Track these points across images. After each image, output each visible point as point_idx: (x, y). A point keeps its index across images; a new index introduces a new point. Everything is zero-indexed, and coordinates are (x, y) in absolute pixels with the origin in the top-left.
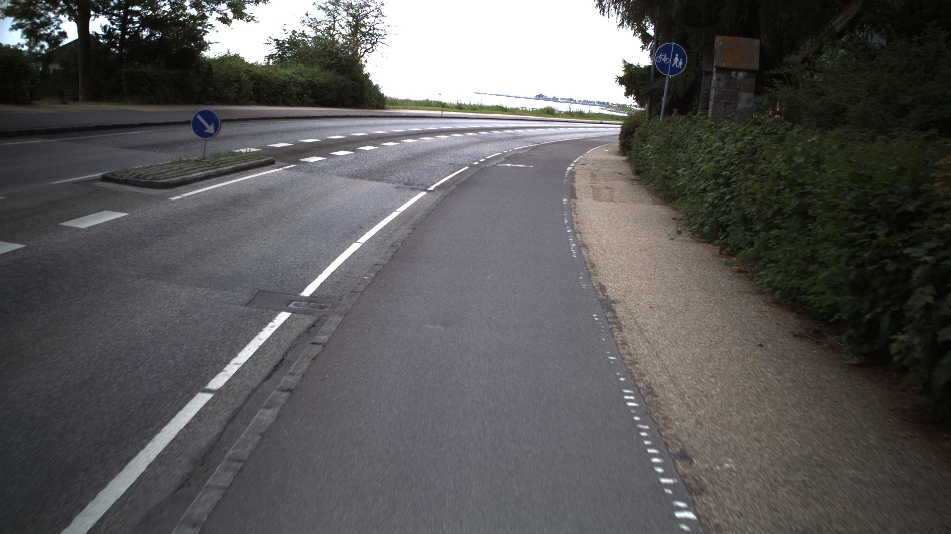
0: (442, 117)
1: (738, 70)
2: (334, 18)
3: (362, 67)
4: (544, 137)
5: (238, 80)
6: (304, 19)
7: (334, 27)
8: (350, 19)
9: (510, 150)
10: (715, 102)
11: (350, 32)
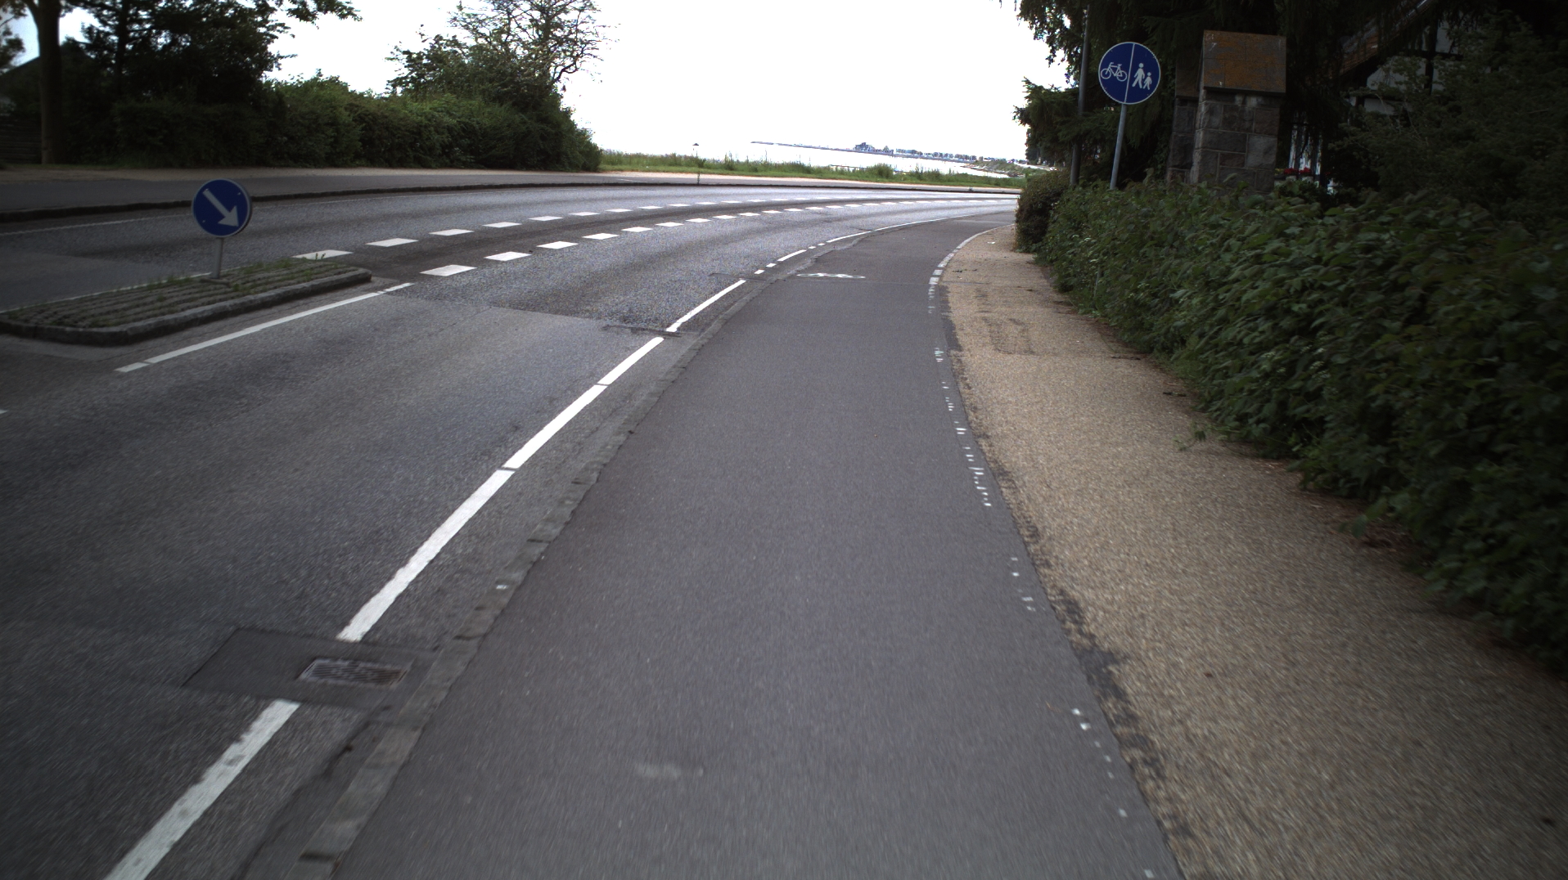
0: (698, 185)
1: (1247, 94)
2: (509, 13)
3: (558, 97)
4: (878, 219)
5: (334, 123)
6: (456, 15)
7: (509, 29)
8: (537, 14)
9: (821, 244)
10: (1204, 155)
11: (537, 37)
